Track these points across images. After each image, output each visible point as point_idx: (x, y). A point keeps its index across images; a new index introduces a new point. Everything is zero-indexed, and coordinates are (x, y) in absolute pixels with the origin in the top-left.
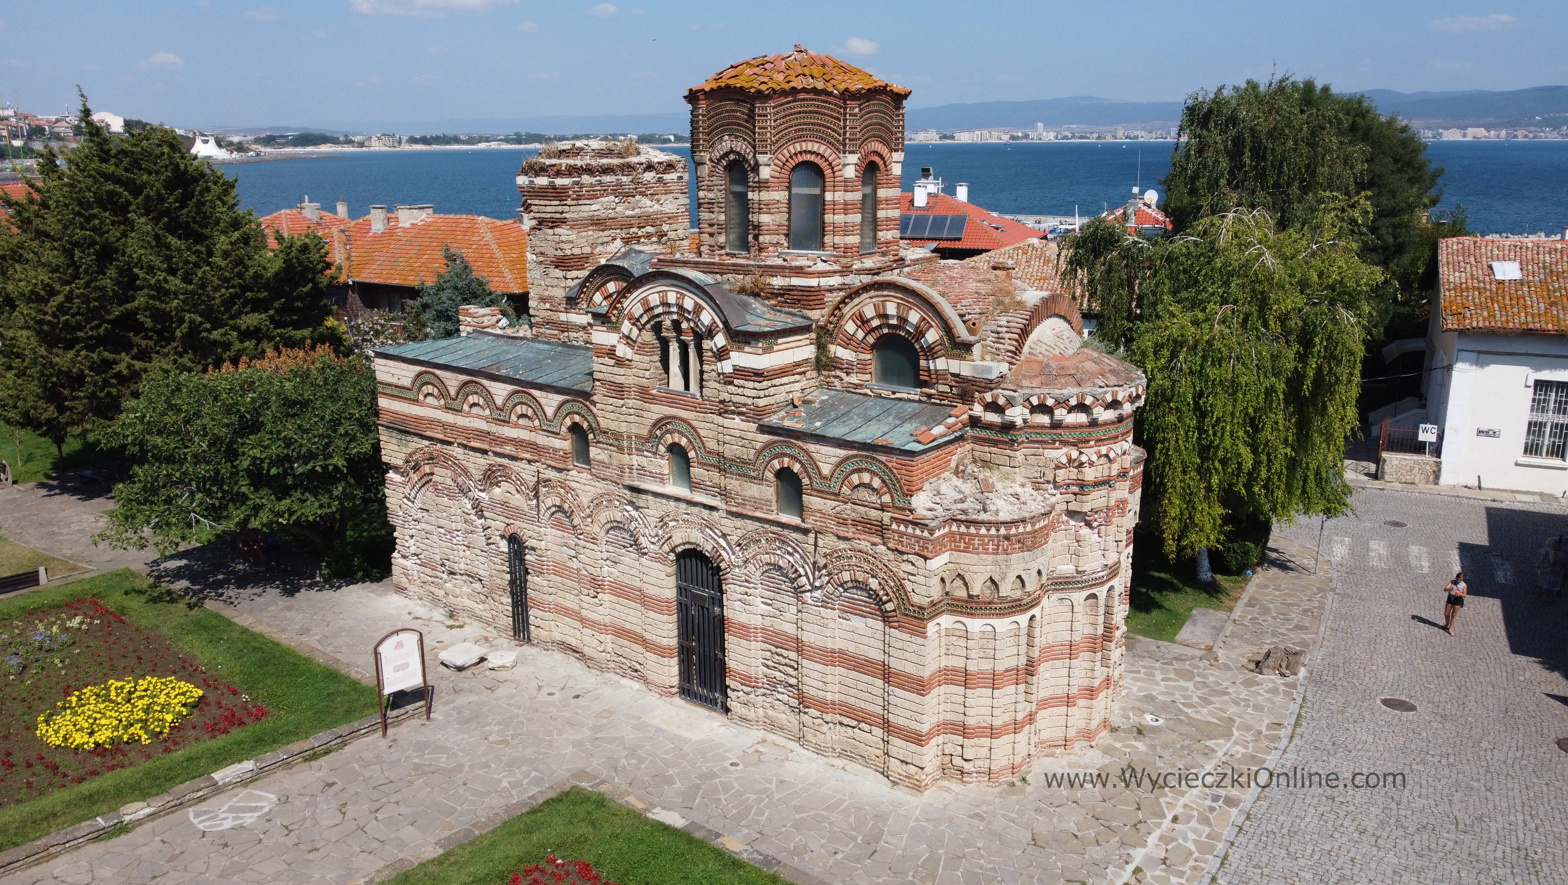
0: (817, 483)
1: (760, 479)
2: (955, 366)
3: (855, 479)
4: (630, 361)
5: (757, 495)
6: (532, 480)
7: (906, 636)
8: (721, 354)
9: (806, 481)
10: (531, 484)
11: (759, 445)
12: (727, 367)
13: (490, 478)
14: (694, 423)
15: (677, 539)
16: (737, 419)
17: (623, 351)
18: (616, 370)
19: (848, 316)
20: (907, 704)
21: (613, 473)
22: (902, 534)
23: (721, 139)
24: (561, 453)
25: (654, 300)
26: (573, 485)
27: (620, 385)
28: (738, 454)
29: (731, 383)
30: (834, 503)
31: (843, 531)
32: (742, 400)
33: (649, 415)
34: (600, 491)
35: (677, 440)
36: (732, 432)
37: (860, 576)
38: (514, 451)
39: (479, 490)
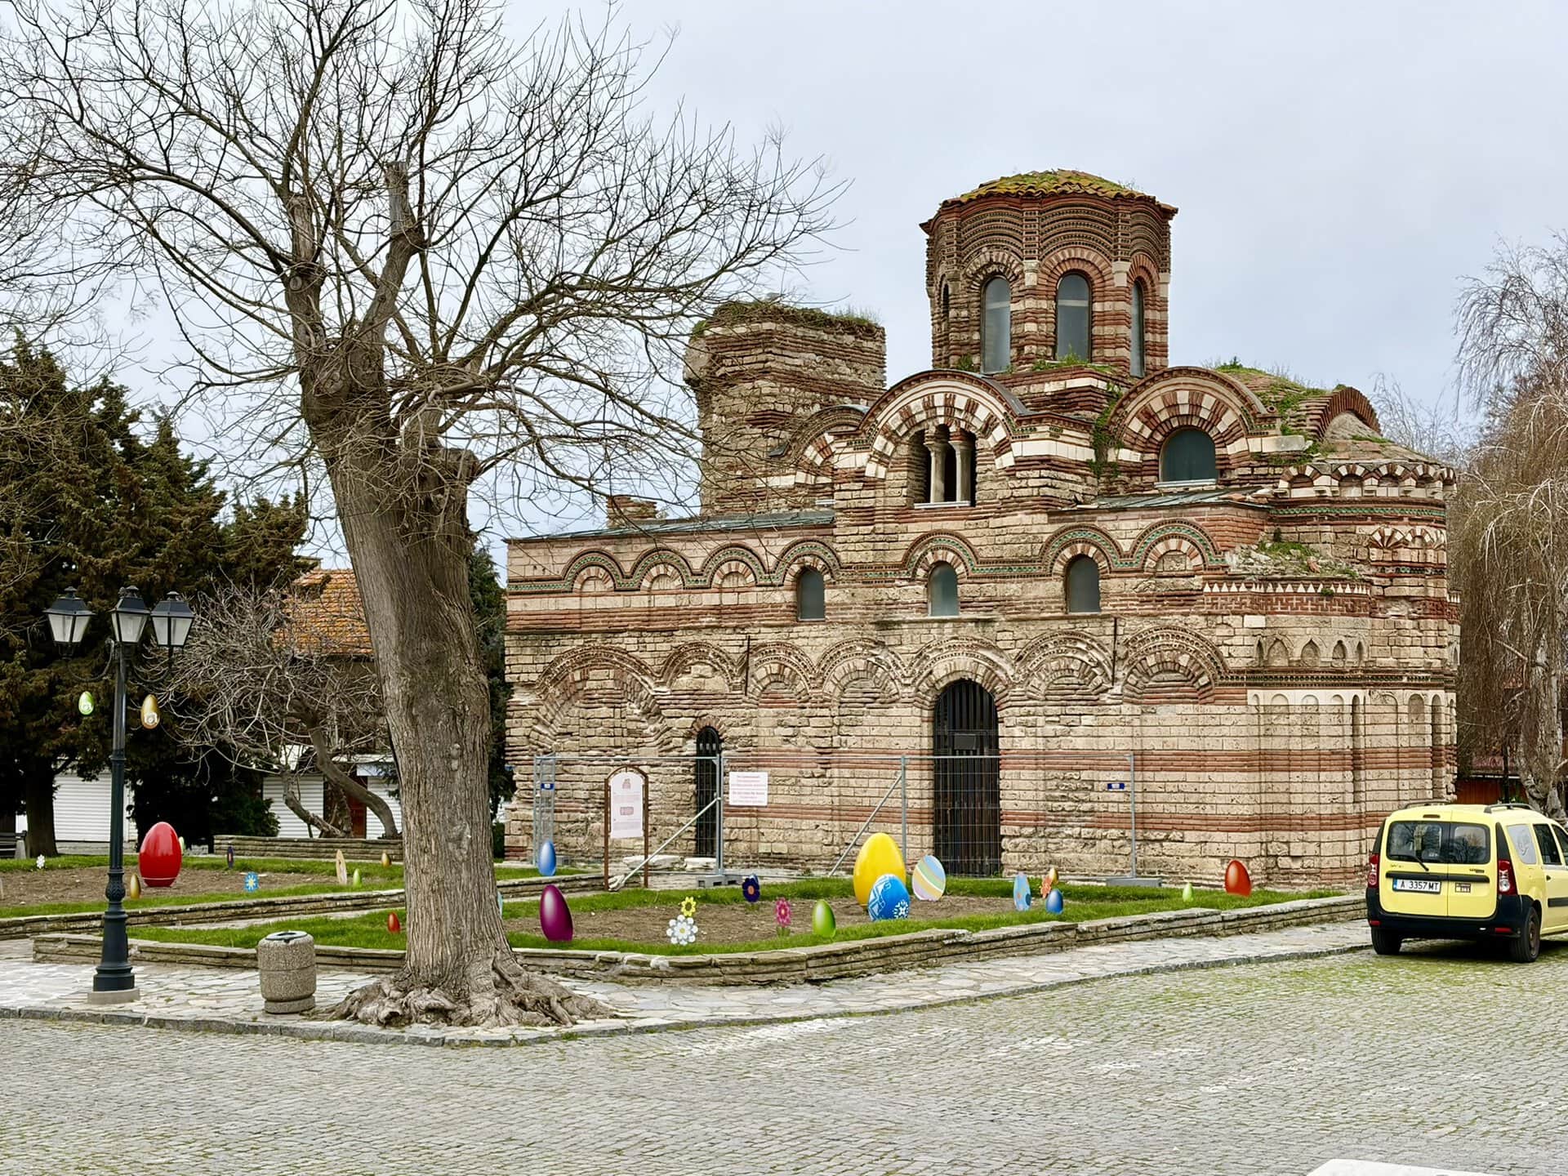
0: (1118, 564)
1: (1048, 575)
2: (1256, 445)
3: (1161, 548)
4: (884, 480)
5: (1042, 594)
6: (734, 651)
7: (1223, 709)
8: (1002, 448)
9: (1103, 564)
10: (736, 658)
11: (1046, 537)
12: (1007, 460)
13: (676, 663)
14: (964, 533)
15: (942, 670)
16: (1022, 514)
17: (871, 470)
18: (864, 493)
19: (1133, 414)
20: (1225, 788)
21: (855, 613)
22: (1215, 595)
23: (979, 251)
24: (784, 607)
25: (916, 406)
26: (798, 642)
27: (868, 510)
28: (1020, 552)
29: (1014, 476)
30: (1136, 581)
31: (1148, 608)
32: (1024, 492)
33: (906, 536)
34: (835, 640)
35: (940, 558)
36: (1013, 530)
37: (1167, 656)
38: (713, 621)
39: (657, 684)
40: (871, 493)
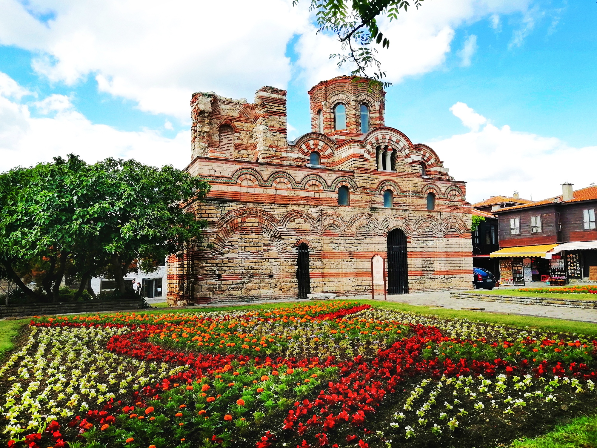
0: (441, 196)
1: (423, 197)
2: (439, 169)
3: (451, 193)
4: (369, 160)
5: (422, 203)
7: (467, 240)
8: (407, 156)
9: (437, 196)
11: (423, 186)
12: (409, 160)
13: (289, 217)
14: (396, 181)
16: (414, 178)
17: (366, 156)
18: (364, 163)
21: (362, 204)
22: (464, 208)
25: (380, 137)
26: (340, 213)
28: (416, 189)
29: (412, 166)
30: (445, 202)
31: (449, 210)
33: (377, 180)
34: (356, 213)
35: (389, 188)
36: (413, 182)
37: (453, 224)
38: (305, 202)
39: (279, 225)
40: (367, 163)
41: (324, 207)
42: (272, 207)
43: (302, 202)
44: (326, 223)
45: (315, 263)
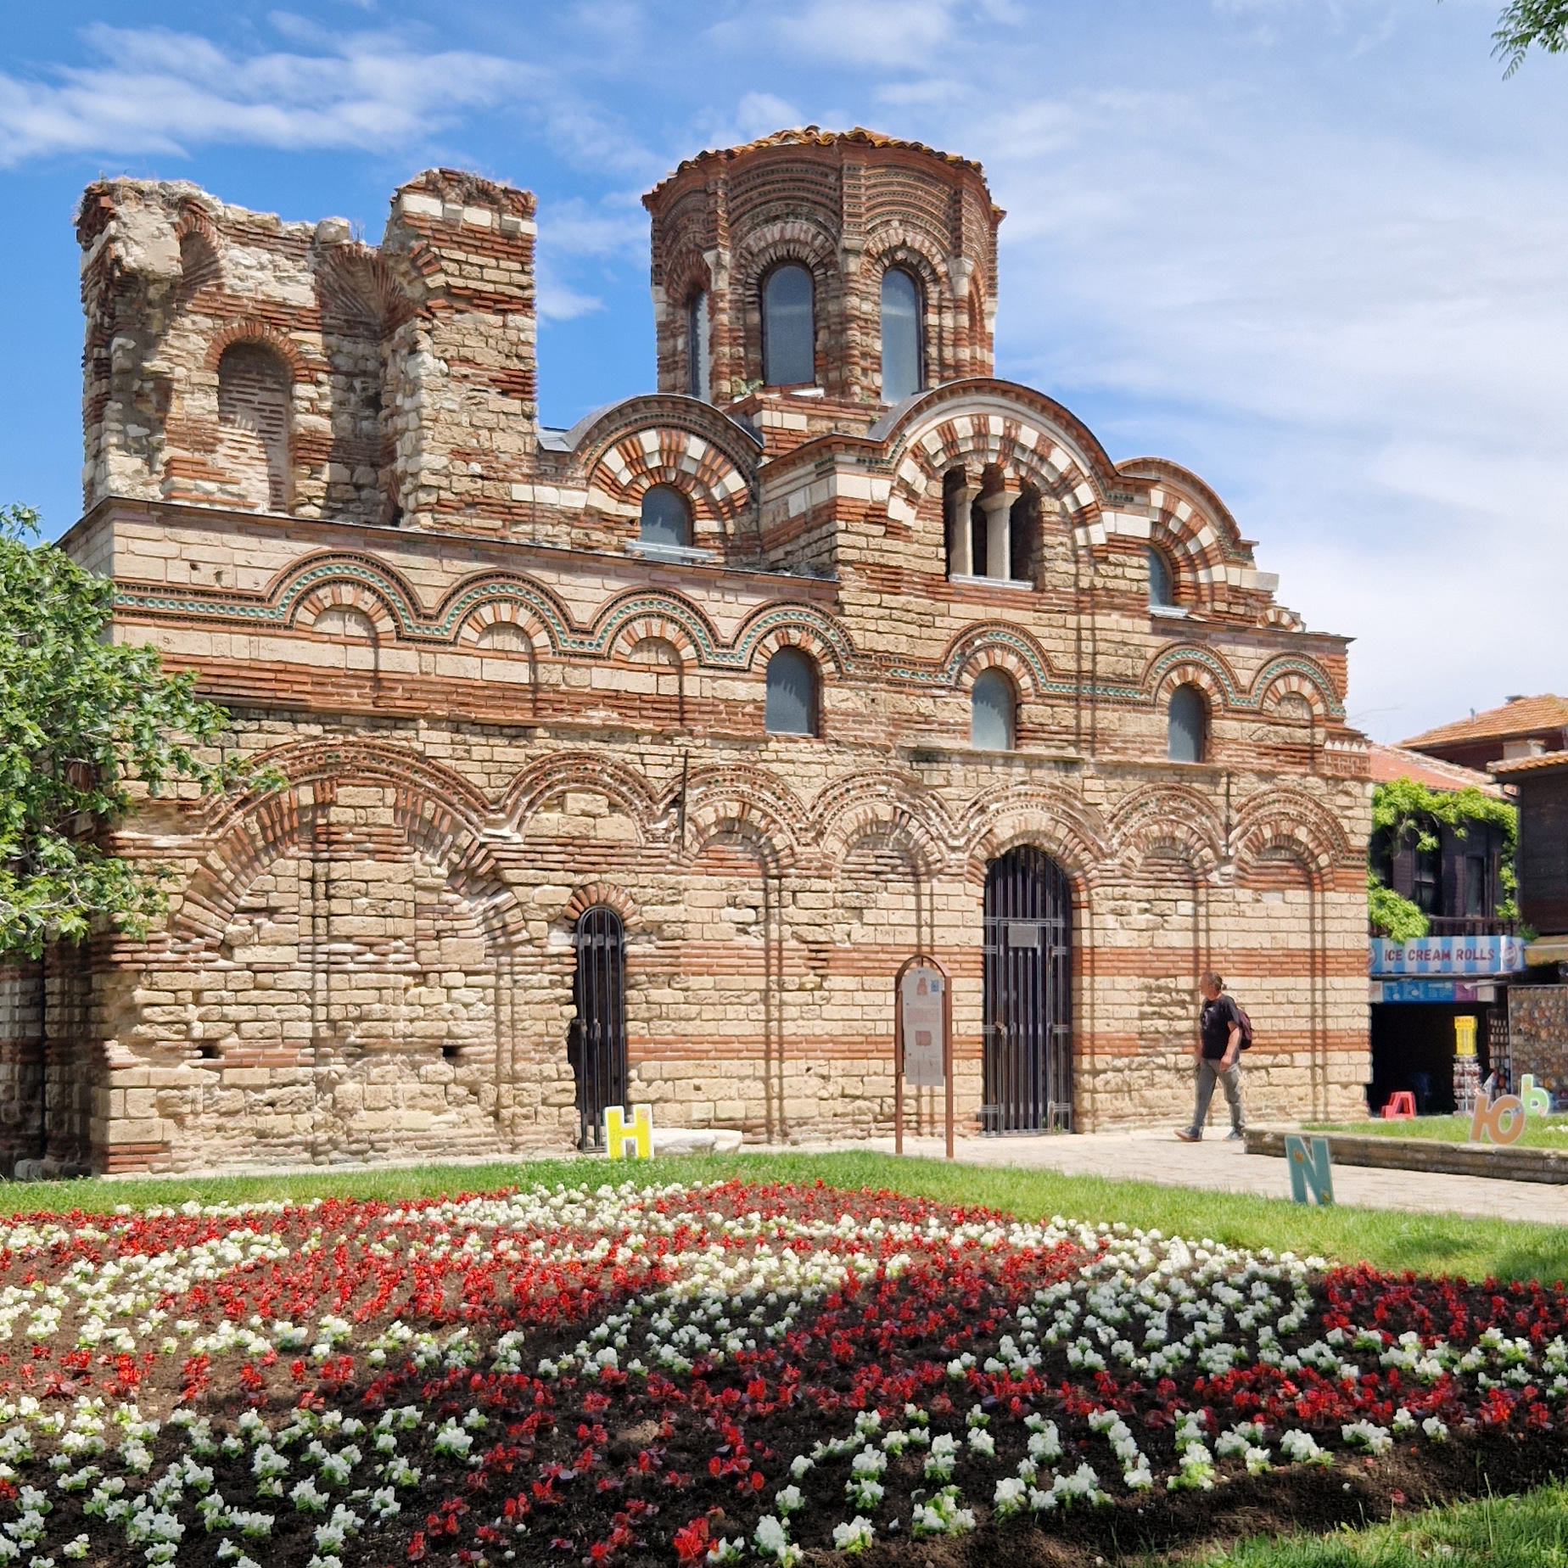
0: (1236, 701)
1: (1152, 705)
2: (1235, 576)
3: (1281, 686)
4: (912, 529)
5: (1143, 730)
6: (655, 774)
7: (1344, 898)
8: (1083, 517)
9: (1217, 698)
10: (658, 787)
11: (1150, 653)
12: (1096, 535)
13: (532, 787)
16: (1115, 616)
17: (899, 510)
18: (888, 544)
21: (874, 732)
24: (749, 709)
26: (776, 768)
27: (897, 571)
28: (1120, 669)
29: (1105, 560)
30: (1255, 726)
31: (1267, 763)
32: (1121, 584)
33: (947, 621)
34: (845, 771)
35: (998, 662)
36: (1109, 635)
37: (1283, 828)
38: (614, 718)
39: (490, 824)
40: (899, 545)
41: (699, 742)
42: (459, 737)
43: (598, 716)
44: (707, 816)
45: (656, 994)
